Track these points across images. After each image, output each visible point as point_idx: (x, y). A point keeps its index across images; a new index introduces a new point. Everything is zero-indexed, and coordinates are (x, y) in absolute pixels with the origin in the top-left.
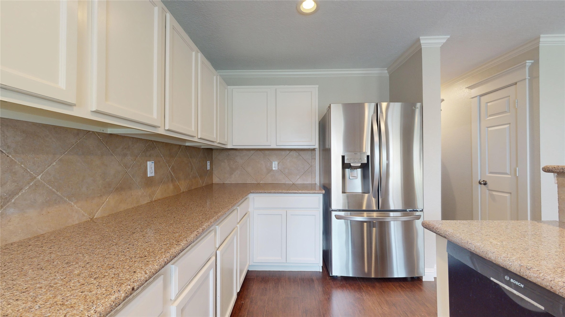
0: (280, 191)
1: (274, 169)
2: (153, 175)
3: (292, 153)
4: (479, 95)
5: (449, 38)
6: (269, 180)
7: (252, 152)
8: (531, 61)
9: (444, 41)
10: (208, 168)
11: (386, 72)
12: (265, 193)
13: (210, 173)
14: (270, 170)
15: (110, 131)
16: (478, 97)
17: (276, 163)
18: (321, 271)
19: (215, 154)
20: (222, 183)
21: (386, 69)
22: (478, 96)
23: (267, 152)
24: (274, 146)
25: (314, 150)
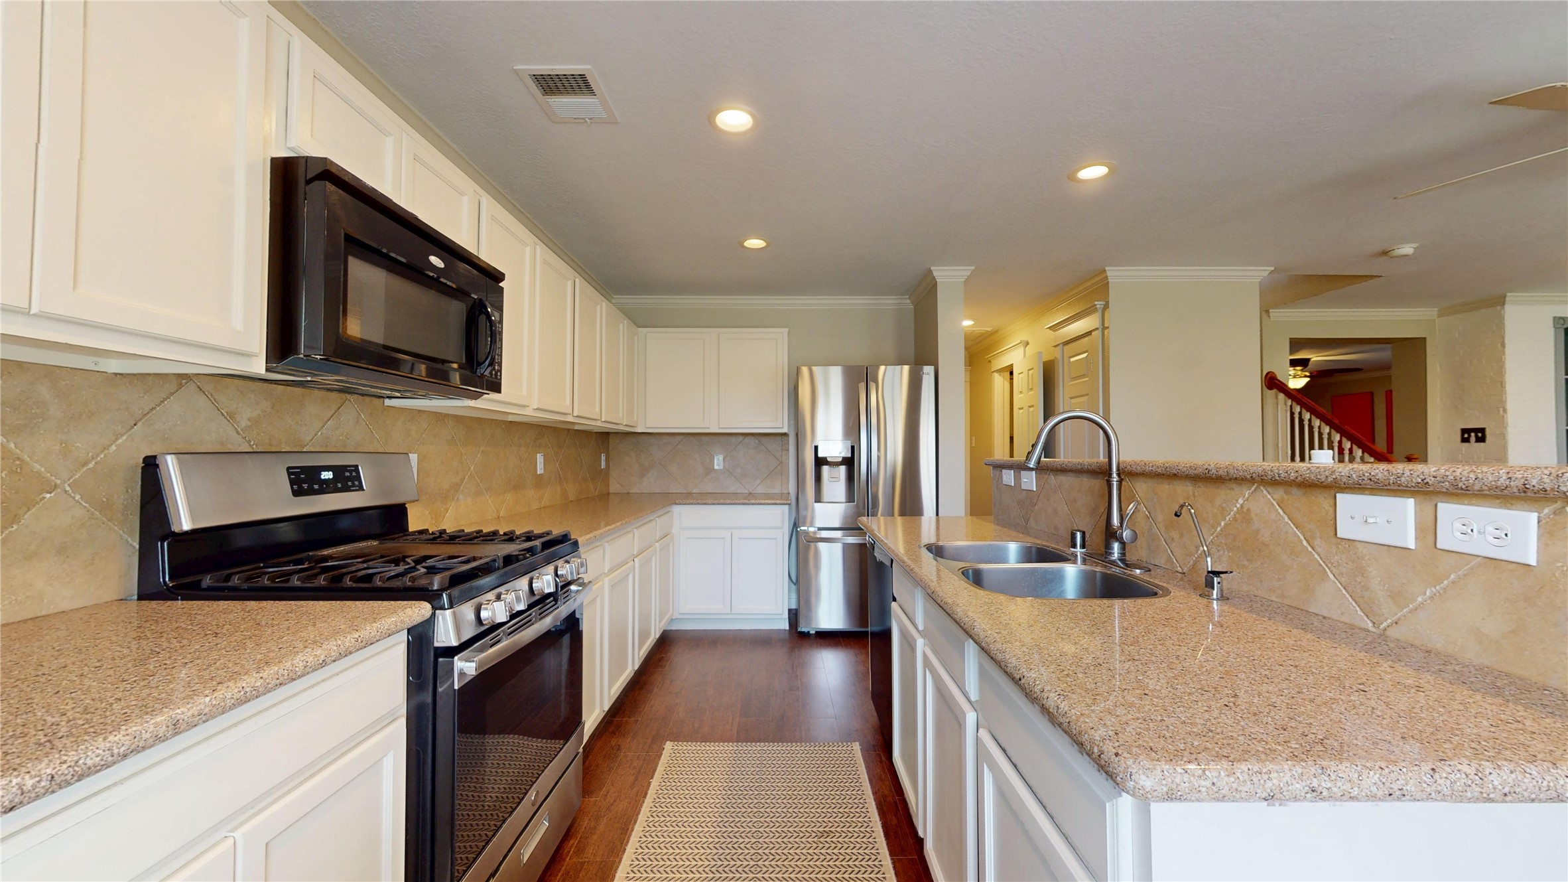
0: (722, 501)
1: (716, 467)
2: (542, 472)
3: (747, 440)
4: (1063, 343)
5: (973, 270)
6: (709, 487)
7: (679, 438)
8: (1102, 303)
9: (968, 273)
10: (603, 465)
11: (908, 301)
12: (698, 504)
13: (605, 475)
14: (710, 470)
15: (510, 418)
16: (1061, 345)
17: (721, 457)
18: (787, 628)
19: (613, 441)
20: (626, 492)
21: (908, 297)
22: (1059, 344)
23: (705, 439)
24: (714, 429)
25: (785, 435)
